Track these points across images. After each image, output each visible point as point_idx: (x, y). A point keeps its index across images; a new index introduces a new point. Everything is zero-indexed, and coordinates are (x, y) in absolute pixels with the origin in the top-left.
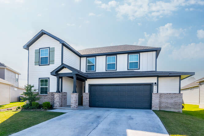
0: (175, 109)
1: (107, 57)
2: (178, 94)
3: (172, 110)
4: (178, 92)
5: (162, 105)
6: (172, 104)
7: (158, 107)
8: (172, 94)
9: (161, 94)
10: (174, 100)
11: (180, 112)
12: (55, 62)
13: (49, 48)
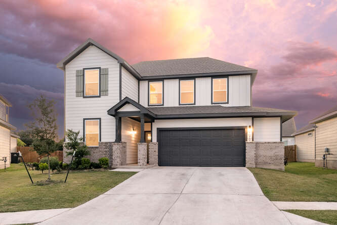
0: (275, 165)
1: (181, 81)
2: (279, 143)
3: (272, 167)
4: (279, 141)
5: (259, 160)
6: (271, 157)
7: (253, 162)
8: (272, 143)
9: (257, 143)
10: (274, 151)
11: (281, 169)
12: (109, 92)
13: (100, 68)
